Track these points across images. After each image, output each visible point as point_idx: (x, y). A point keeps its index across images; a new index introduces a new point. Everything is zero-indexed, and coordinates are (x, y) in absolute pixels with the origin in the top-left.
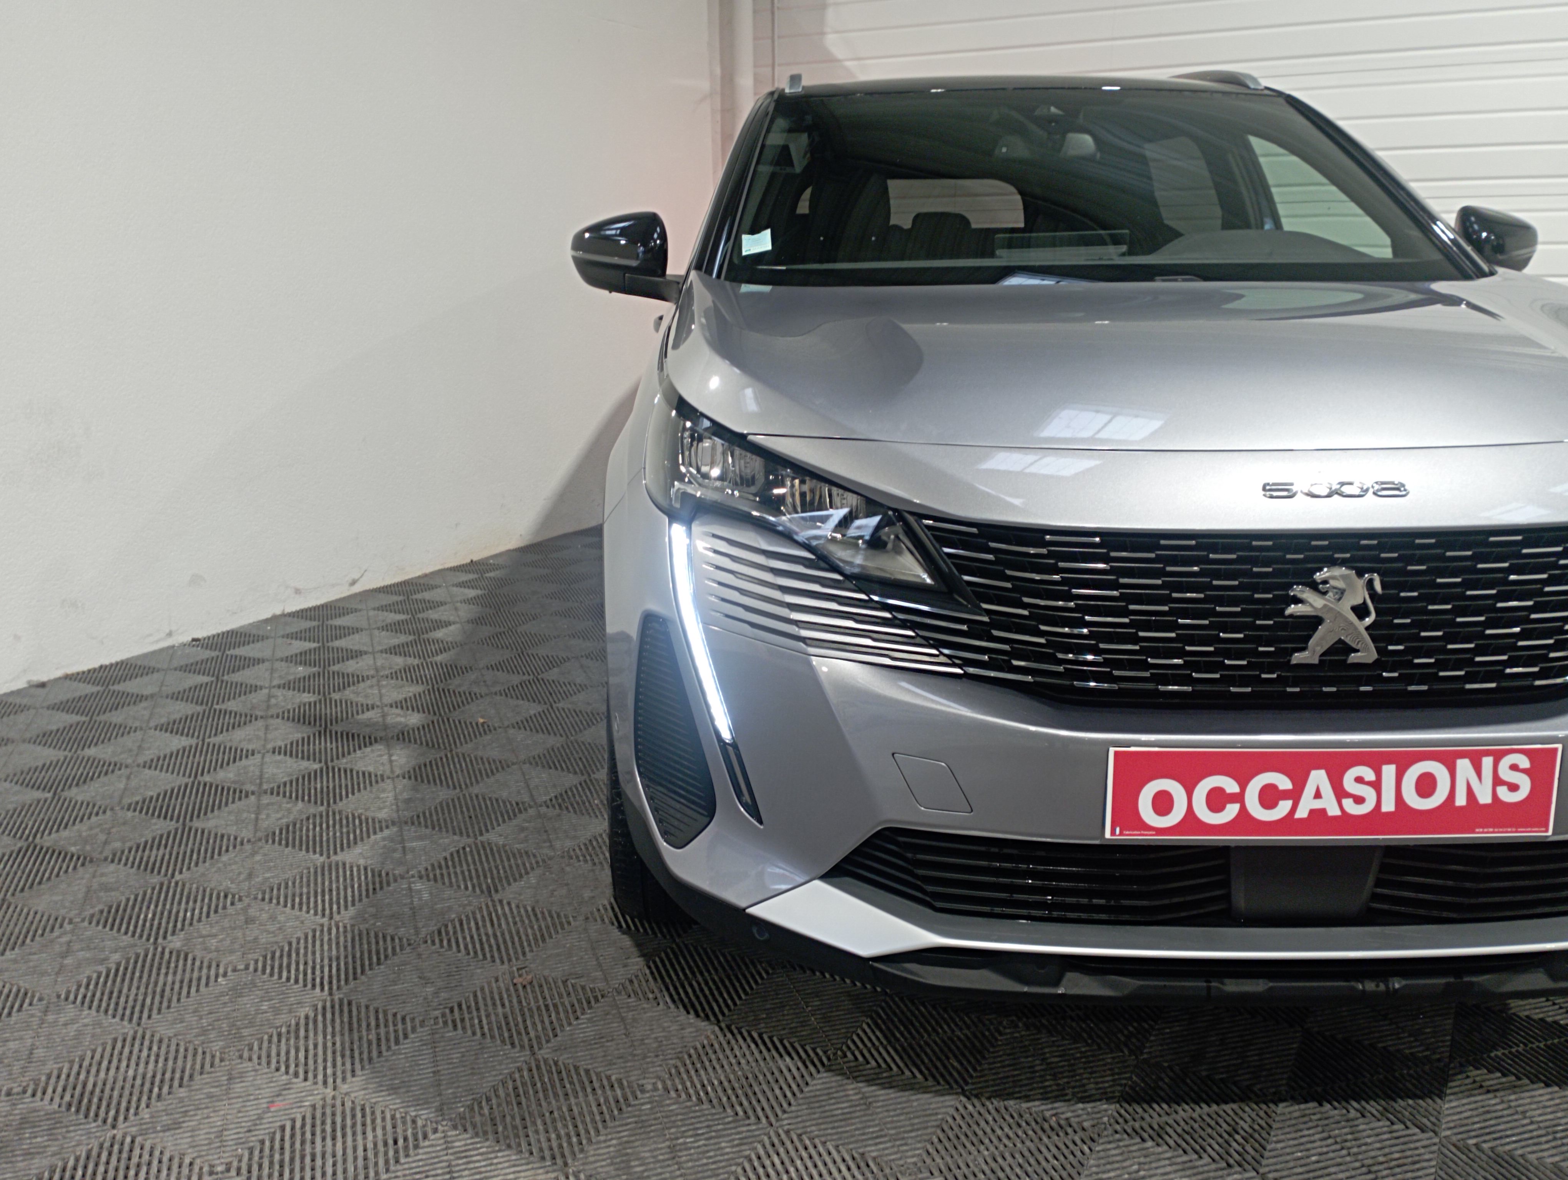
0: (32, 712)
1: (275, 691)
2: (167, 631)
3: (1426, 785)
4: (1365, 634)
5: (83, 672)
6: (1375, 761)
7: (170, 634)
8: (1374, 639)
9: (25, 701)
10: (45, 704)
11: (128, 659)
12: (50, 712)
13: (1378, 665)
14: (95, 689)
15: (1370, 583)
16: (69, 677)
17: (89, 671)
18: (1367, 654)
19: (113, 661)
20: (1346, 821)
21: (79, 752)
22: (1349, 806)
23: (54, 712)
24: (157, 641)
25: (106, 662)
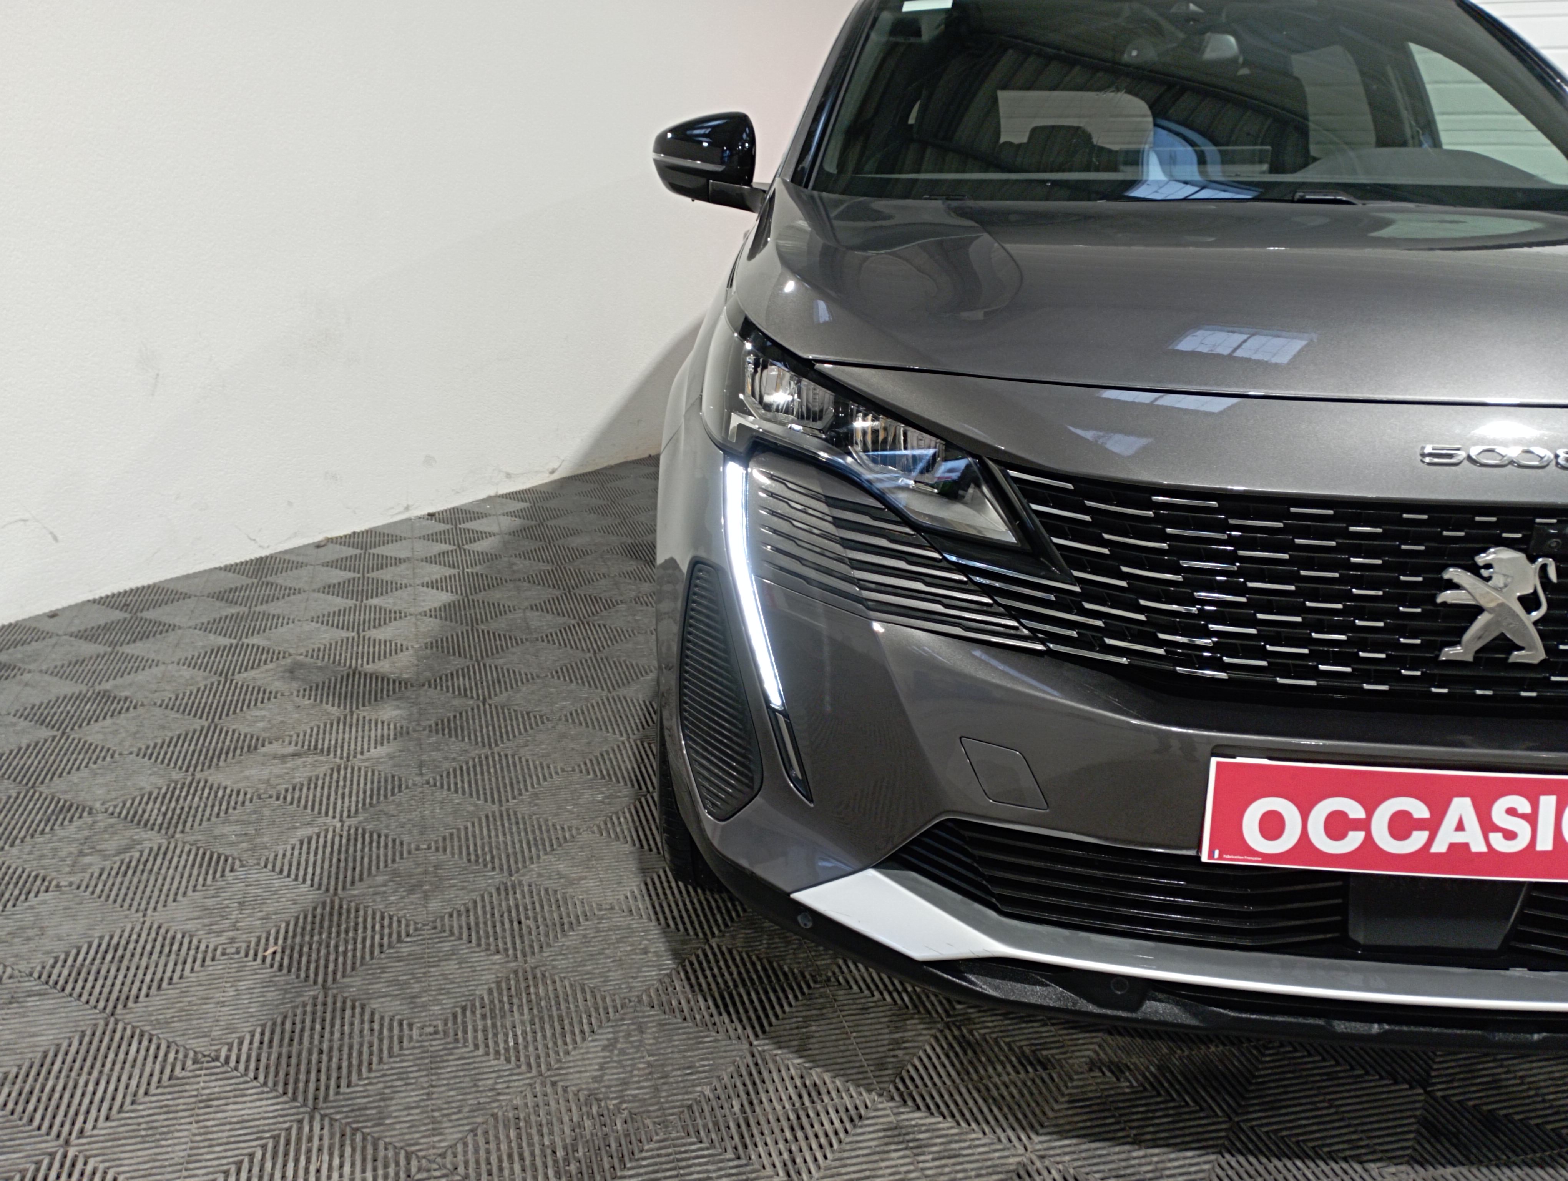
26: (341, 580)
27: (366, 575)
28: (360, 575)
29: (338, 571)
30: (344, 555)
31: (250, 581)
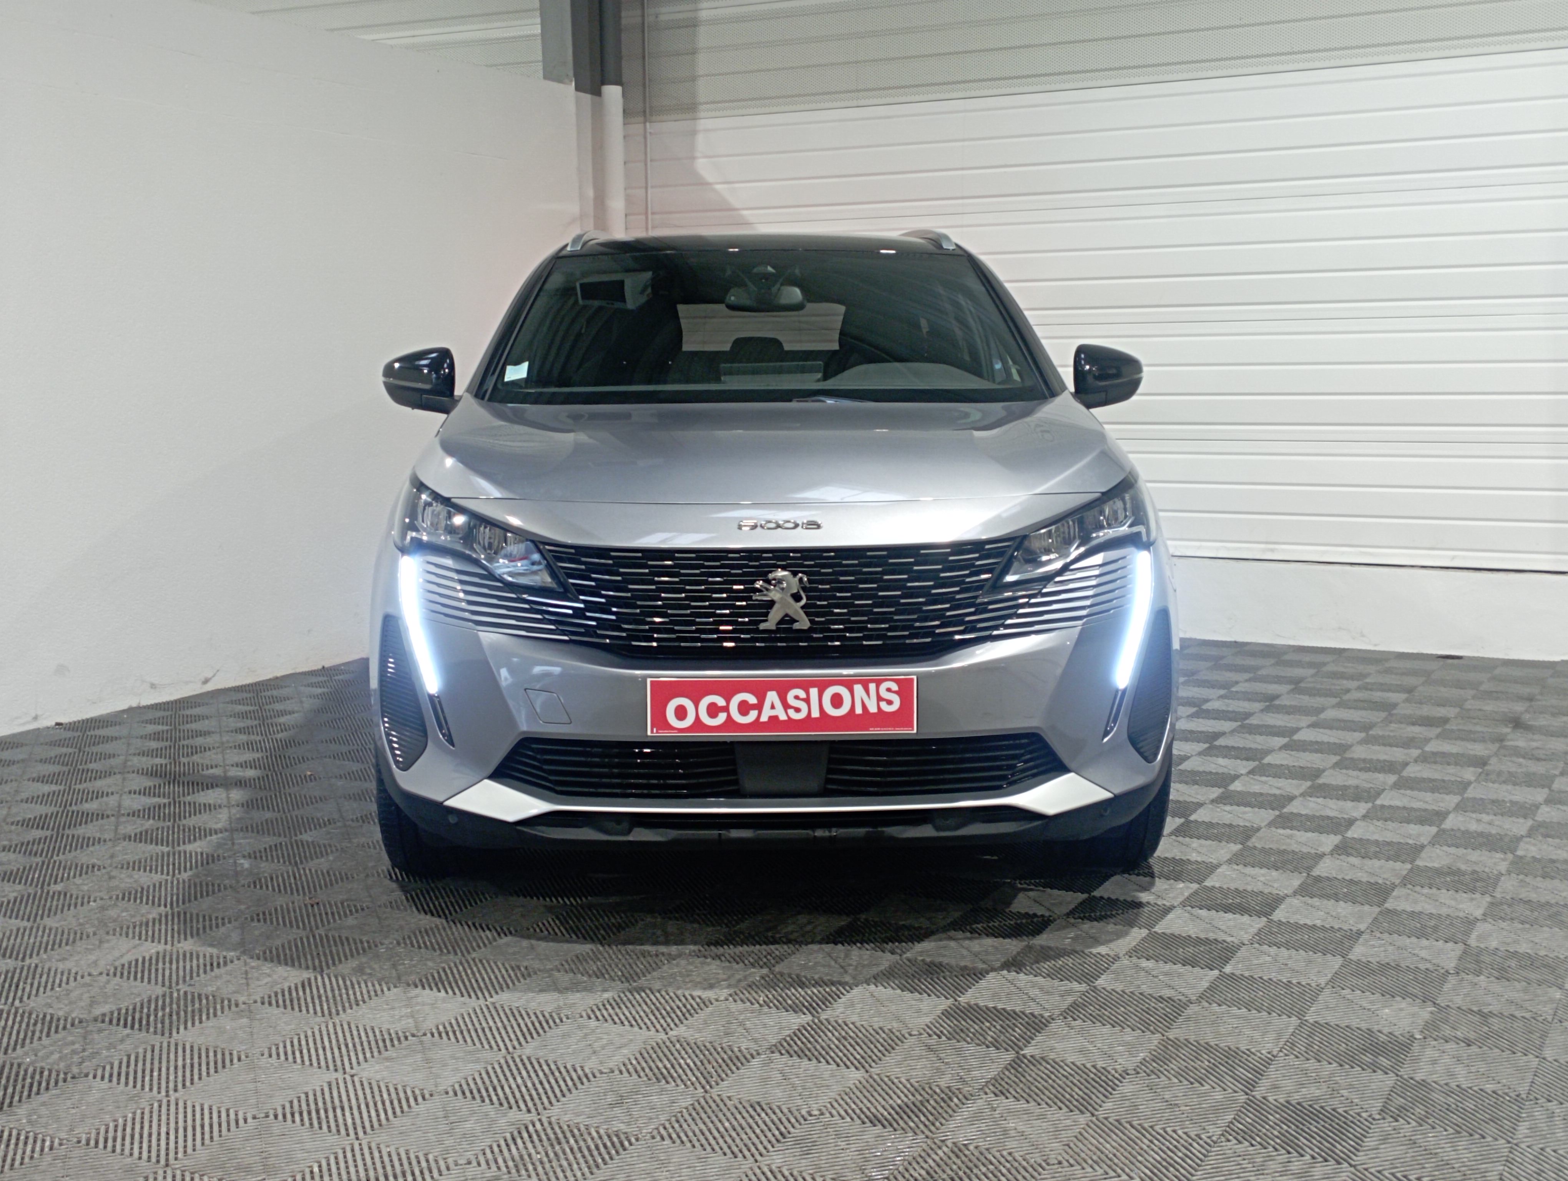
3: (837, 701)
4: (801, 612)
6: (805, 685)
8: (807, 614)
13: (810, 630)
15: (801, 580)
18: (804, 623)
20: (791, 724)
22: (792, 714)
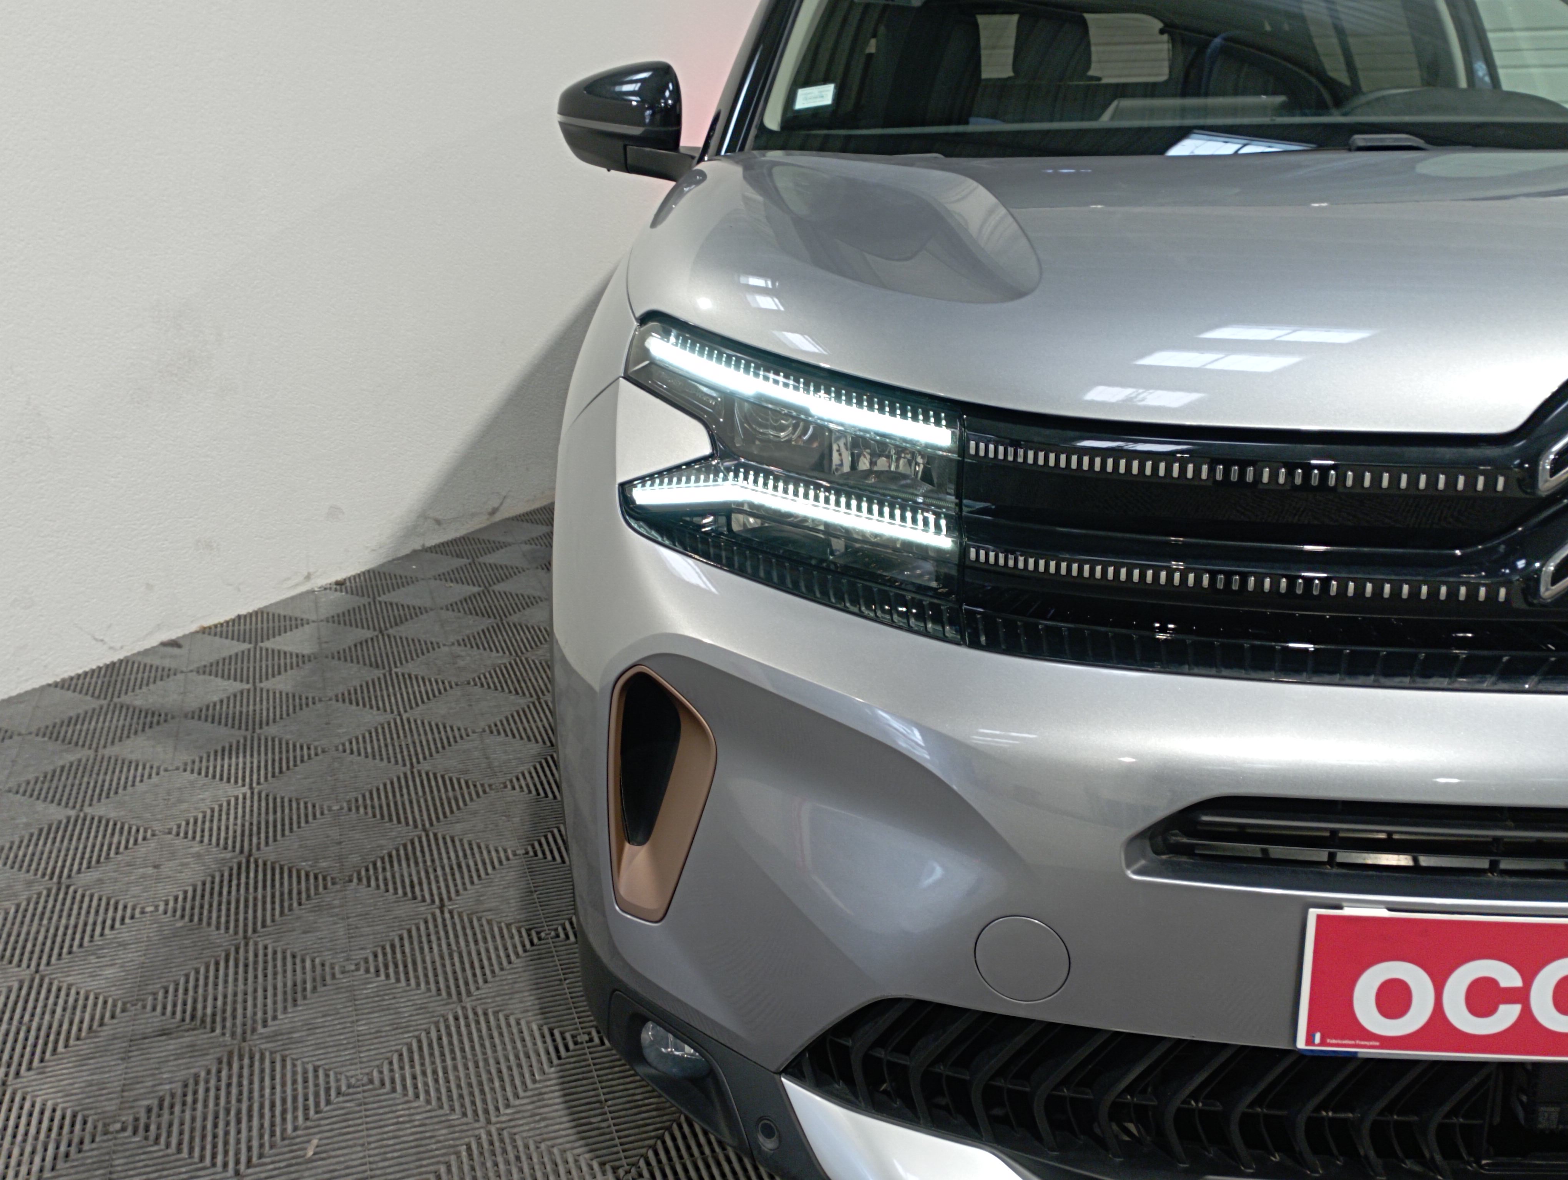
0: (180, 677)
1: (456, 649)
2: (306, 574)
5: (222, 625)
7: (308, 577)
9: (167, 663)
10: (193, 666)
11: (266, 607)
12: (202, 677)
14: (246, 646)
16: (205, 631)
17: (227, 622)
19: (250, 609)
21: (258, 731)
23: (207, 677)
24: (297, 585)
25: (243, 611)
26: (224, 696)
27: (258, 685)
28: (250, 686)
29: (219, 680)
30: (225, 654)
31: (95, 704)
